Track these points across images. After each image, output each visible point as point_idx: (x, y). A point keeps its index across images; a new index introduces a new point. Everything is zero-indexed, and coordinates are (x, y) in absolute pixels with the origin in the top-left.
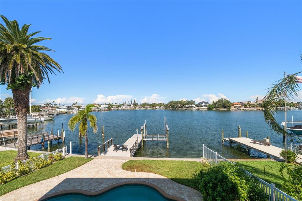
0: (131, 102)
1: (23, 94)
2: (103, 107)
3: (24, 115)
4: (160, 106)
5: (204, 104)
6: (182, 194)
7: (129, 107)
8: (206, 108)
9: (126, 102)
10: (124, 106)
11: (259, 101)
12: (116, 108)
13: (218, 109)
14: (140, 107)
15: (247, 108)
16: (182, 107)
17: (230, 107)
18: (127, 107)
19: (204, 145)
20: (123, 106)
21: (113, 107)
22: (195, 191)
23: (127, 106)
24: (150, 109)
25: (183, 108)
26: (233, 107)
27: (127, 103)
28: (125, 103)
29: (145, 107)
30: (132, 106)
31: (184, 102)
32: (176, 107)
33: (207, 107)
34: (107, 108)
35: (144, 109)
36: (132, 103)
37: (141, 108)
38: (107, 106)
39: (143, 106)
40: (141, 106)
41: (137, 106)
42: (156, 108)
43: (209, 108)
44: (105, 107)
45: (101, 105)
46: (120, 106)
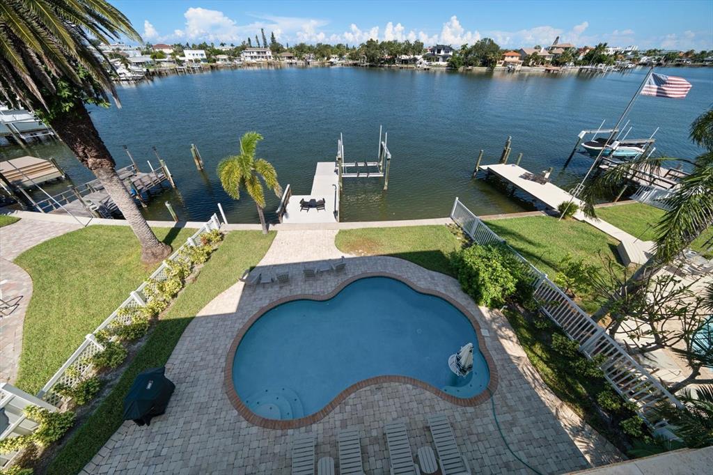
0: (264, 39)
1: (82, 126)
2: (192, 58)
3: (112, 175)
4: (341, 56)
5: (442, 53)
6: (436, 285)
7: (263, 57)
8: (446, 63)
9: (249, 40)
10: (248, 54)
11: (558, 48)
12: (228, 62)
13: (470, 67)
14: (290, 58)
15: (528, 66)
16: (392, 61)
17: (496, 62)
18: (255, 57)
19: (457, 198)
20: (245, 54)
21: (219, 56)
22: (451, 279)
23: (255, 54)
24: (316, 63)
25: (394, 63)
26: (501, 63)
27: (254, 43)
28: (247, 42)
29: (303, 56)
30: (269, 53)
31: (400, 45)
32: (379, 60)
33: (448, 61)
34: (204, 60)
35: (301, 63)
36: (268, 44)
37: (294, 61)
38: (202, 55)
39: (296, 56)
40: (292, 55)
41: (283, 54)
42: (332, 60)
43: (451, 66)
44: (196, 57)
45: (186, 52)
46: (236, 53)
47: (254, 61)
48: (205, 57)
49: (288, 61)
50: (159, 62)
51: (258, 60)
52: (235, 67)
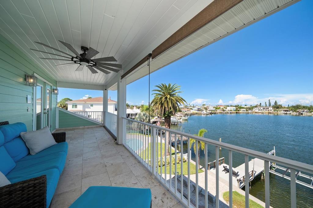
0: (270, 103)
7: (266, 110)
9: (261, 104)
10: (258, 109)
12: (245, 111)
14: (286, 111)
18: (262, 110)
20: (256, 109)
21: (242, 109)
23: (262, 109)
27: (263, 105)
29: (298, 110)
30: (271, 109)
34: (234, 110)
35: (294, 113)
36: (272, 105)
37: (288, 112)
39: (291, 110)
40: (288, 109)
41: (281, 109)
44: (231, 109)
45: (228, 107)
46: (251, 108)
47: (260, 111)
48: (235, 109)
49: (284, 112)
50: (216, 110)
51: (262, 111)
52: (248, 113)
